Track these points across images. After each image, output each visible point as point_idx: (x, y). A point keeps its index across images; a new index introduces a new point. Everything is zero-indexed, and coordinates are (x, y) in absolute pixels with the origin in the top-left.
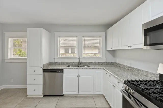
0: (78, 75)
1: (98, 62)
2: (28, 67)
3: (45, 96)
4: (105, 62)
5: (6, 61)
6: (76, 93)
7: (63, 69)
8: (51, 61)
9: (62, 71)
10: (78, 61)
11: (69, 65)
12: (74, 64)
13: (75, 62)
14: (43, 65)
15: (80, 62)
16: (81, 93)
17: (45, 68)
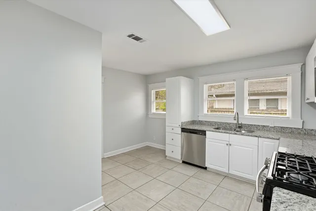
0: (228, 143)
1: (282, 127)
2: (167, 124)
3: (184, 162)
4: (299, 129)
5: (150, 116)
6: (225, 170)
7: (205, 131)
8: (195, 120)
9: (203, 133)
10: (235, 122)
11: (219, 127)
12: (228, 126)
13: (231, 123)
14: (182, 123)
15: (239, 124)
16: (232, 172)
17: (184, 127)
